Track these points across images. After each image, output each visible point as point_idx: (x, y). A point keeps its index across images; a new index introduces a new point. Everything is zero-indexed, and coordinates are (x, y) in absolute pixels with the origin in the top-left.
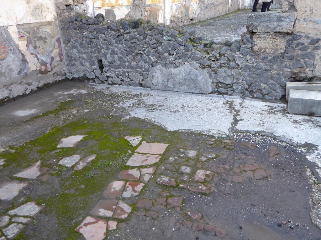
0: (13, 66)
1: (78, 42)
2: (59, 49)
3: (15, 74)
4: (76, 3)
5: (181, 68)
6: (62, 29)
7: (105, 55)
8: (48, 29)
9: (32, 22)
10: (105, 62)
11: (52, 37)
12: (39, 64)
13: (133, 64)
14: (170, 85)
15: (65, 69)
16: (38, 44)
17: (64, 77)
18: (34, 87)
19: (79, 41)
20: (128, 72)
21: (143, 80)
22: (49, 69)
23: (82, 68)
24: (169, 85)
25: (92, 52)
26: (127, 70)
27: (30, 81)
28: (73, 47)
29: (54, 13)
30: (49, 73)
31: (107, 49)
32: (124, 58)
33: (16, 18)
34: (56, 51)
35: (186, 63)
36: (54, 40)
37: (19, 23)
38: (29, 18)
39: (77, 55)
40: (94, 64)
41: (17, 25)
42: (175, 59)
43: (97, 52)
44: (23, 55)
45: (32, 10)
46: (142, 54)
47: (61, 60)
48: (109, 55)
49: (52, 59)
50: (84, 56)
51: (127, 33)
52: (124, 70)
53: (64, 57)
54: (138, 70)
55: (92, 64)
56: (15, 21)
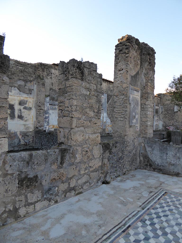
0: (16, 142)
3: (16, 144)
4: (39, 127)
6: (35, 134)
8: (30, 133)
9: (25, 131)
10: (43, 144)
11: (31, 135)
12: (24, 143)
15: (34, 145)
16: (25, 137)
17: (33, 148)
18: (22, 149)
19: (38, 137)
20: (47, 147)
22: (28, 144)
23: (37, 145)
25: (40, 141)
27: (21, 147)
28: (37, 139)
29: (33, 129)
30: (28, 146)
31: (43, 140)
32: (46, 143)
33: (20, 130)
34: (32, 140)
36: (31, 136)
38: (24, 130)
41: (20, 132)
44: (20, 140)
45: (26, 128)
46: (50, 142)
47: (33, 142)
48: (43, 142)
49: (29, 142)
50: (38, 142)
51: (48, 136)
53: (34, 142)
55: (40, 144)
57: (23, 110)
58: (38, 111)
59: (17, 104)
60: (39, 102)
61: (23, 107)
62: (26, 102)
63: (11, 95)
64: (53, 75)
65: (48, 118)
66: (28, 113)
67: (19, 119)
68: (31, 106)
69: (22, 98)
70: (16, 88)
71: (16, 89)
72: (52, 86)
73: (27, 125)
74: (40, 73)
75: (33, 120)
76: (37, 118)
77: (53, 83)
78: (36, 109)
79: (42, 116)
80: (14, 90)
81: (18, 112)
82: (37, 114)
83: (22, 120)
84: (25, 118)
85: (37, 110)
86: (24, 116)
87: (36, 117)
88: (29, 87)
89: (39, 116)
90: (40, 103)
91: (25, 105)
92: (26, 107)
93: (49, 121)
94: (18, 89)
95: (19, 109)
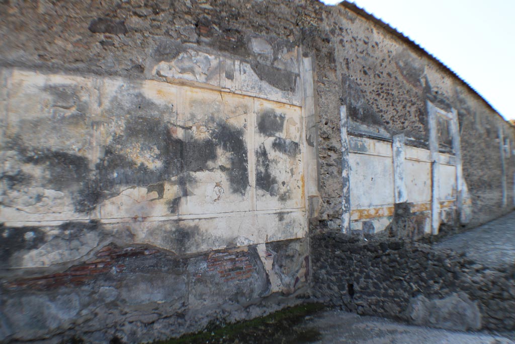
0: (255, 287)
1: (328, 262)
2: (305, 269)
3: (256, 295)
4: (330, 218)
5: (447, 299)
6: (312, 247)
7: (357, 280)
8: (297, 246)
9: (282, 239)
10: (356, 287)
11: (300, 255)
12: (281, 286)
13: (391, 292)
14: (433, 320)
15: (309, 292)
16: (284, 262)
17: (307, 301)
18: (272, 311)
19: (329, 260)
20: (383, 302)
21: (400, 312)
22: (292, 291)
23: (328, 292)
24: (431, 321)
25: (343, 274)
26: (382, 299)
27: (270, 304)
28: (322, 267)
29: (306, 229)
31: (361, 272)
32: (380, 284)
33: (267, 236)
34: (303, 271)
35: (455, 294)
36: (302, 259)
37: (269, 241)
38: (280, 235)
39: (325, 276)
40: (343, 289)
41: (267, 243)
42: (442, 288)
43: (348, 275)
44: (267, 275)
45: (284, 227)
46: (401, 280)
47: (306, 281)
48: (362, 280)
49: (297, 280)
50: (333, 278)
51: (386, 255)
52: (378, 298)
53: (310, 278)
54: (395, 299)
55: (341, 288)
56: (265, 239)
57: (272, 154)
58: (324, 157)
59: (253, 129)
60: (324, 122)
61: (272, 139)
62: (279, 121)
63: (233, 90)
64: (344, 33)
65: (347, 183)
66: (288, 166)
67: (261, 192)
68: (296, 138)
69: (268, 106)
70: (249, 65)
71: (245, 68)
72: (348, 68)
73: (288, 213)
74: (312, 22)
75: (303, 191)
76: (321, 186)
77: (347, 59)
78: (317, 149)
79: (336, 177)
80: (242, 73)
81: (258, 161)
82: (320, 166)
83: (272, 195)
84: (281, 186)
85: (318, 152)
86: (277, 179)
87: (319, 180)
88: (285, 64)
89: (329, 177)
90: (326, 124)
91: (277, 135)
92: (279, 138)
93: (349, 196)
94: (252, 71)
95: (260, 147)
